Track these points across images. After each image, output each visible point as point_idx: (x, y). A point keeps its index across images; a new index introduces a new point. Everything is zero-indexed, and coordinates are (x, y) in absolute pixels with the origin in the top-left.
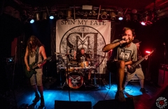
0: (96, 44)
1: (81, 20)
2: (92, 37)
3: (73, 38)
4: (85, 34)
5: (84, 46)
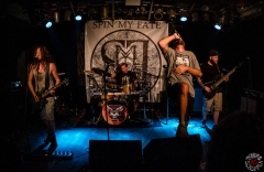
0: (146, 58)
1: (122, 21)
2: (140, 46)
3: (111, 48)
4: (129, 43)
5: (128, 61)
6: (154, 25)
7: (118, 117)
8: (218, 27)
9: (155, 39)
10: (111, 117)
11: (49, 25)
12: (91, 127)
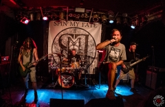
0: (87, 46)
1: (73, 22)
2: (83, 38)
3: (65, 39)
4: (76, 36)
5: (75, 47)
6: (93, 25)
7: (68, 83)
8: (133, 27)
9: (93, 34)
10: (64, 83)
11: (27, 22)
12: (51, 88)
